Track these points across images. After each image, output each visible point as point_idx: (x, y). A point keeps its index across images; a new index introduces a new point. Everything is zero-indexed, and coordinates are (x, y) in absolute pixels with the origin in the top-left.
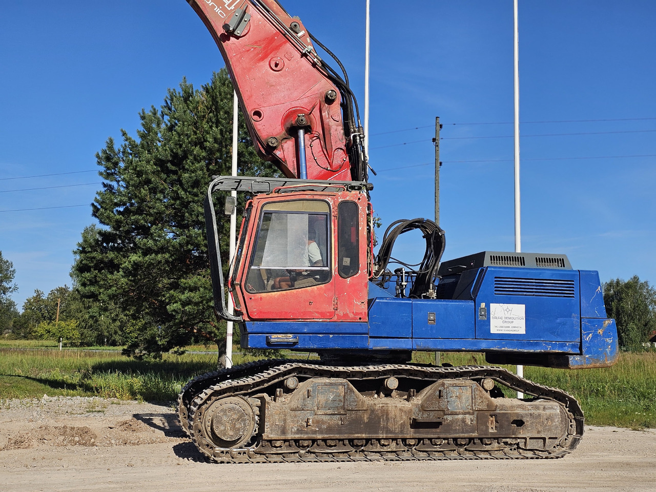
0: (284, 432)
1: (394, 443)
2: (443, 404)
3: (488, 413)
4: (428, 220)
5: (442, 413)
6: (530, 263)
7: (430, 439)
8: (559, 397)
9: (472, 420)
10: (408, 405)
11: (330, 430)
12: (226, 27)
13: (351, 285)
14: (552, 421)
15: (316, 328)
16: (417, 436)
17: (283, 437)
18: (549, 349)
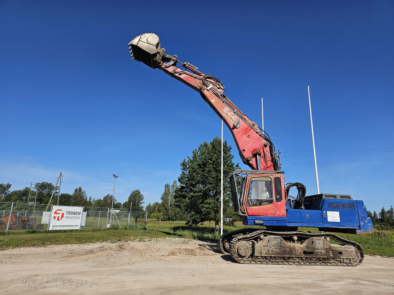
0: (261, 254)
1: (298, 259)
2: (314, 246)
3: (330, 249)
4: (300, 183)
5: (313, 249)
6: (339, 198)
7: (310, 258)
8: (353, 244)
9: (324, 252)
10: (302, 246)
11: (276, 253)
12: (234, 125)
13: (280, 204)
14: (352, 253)
15: (270, 219)
16: (306, 257)
17: (261, 255)
18: (349, 227)
